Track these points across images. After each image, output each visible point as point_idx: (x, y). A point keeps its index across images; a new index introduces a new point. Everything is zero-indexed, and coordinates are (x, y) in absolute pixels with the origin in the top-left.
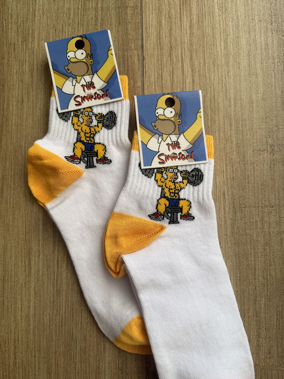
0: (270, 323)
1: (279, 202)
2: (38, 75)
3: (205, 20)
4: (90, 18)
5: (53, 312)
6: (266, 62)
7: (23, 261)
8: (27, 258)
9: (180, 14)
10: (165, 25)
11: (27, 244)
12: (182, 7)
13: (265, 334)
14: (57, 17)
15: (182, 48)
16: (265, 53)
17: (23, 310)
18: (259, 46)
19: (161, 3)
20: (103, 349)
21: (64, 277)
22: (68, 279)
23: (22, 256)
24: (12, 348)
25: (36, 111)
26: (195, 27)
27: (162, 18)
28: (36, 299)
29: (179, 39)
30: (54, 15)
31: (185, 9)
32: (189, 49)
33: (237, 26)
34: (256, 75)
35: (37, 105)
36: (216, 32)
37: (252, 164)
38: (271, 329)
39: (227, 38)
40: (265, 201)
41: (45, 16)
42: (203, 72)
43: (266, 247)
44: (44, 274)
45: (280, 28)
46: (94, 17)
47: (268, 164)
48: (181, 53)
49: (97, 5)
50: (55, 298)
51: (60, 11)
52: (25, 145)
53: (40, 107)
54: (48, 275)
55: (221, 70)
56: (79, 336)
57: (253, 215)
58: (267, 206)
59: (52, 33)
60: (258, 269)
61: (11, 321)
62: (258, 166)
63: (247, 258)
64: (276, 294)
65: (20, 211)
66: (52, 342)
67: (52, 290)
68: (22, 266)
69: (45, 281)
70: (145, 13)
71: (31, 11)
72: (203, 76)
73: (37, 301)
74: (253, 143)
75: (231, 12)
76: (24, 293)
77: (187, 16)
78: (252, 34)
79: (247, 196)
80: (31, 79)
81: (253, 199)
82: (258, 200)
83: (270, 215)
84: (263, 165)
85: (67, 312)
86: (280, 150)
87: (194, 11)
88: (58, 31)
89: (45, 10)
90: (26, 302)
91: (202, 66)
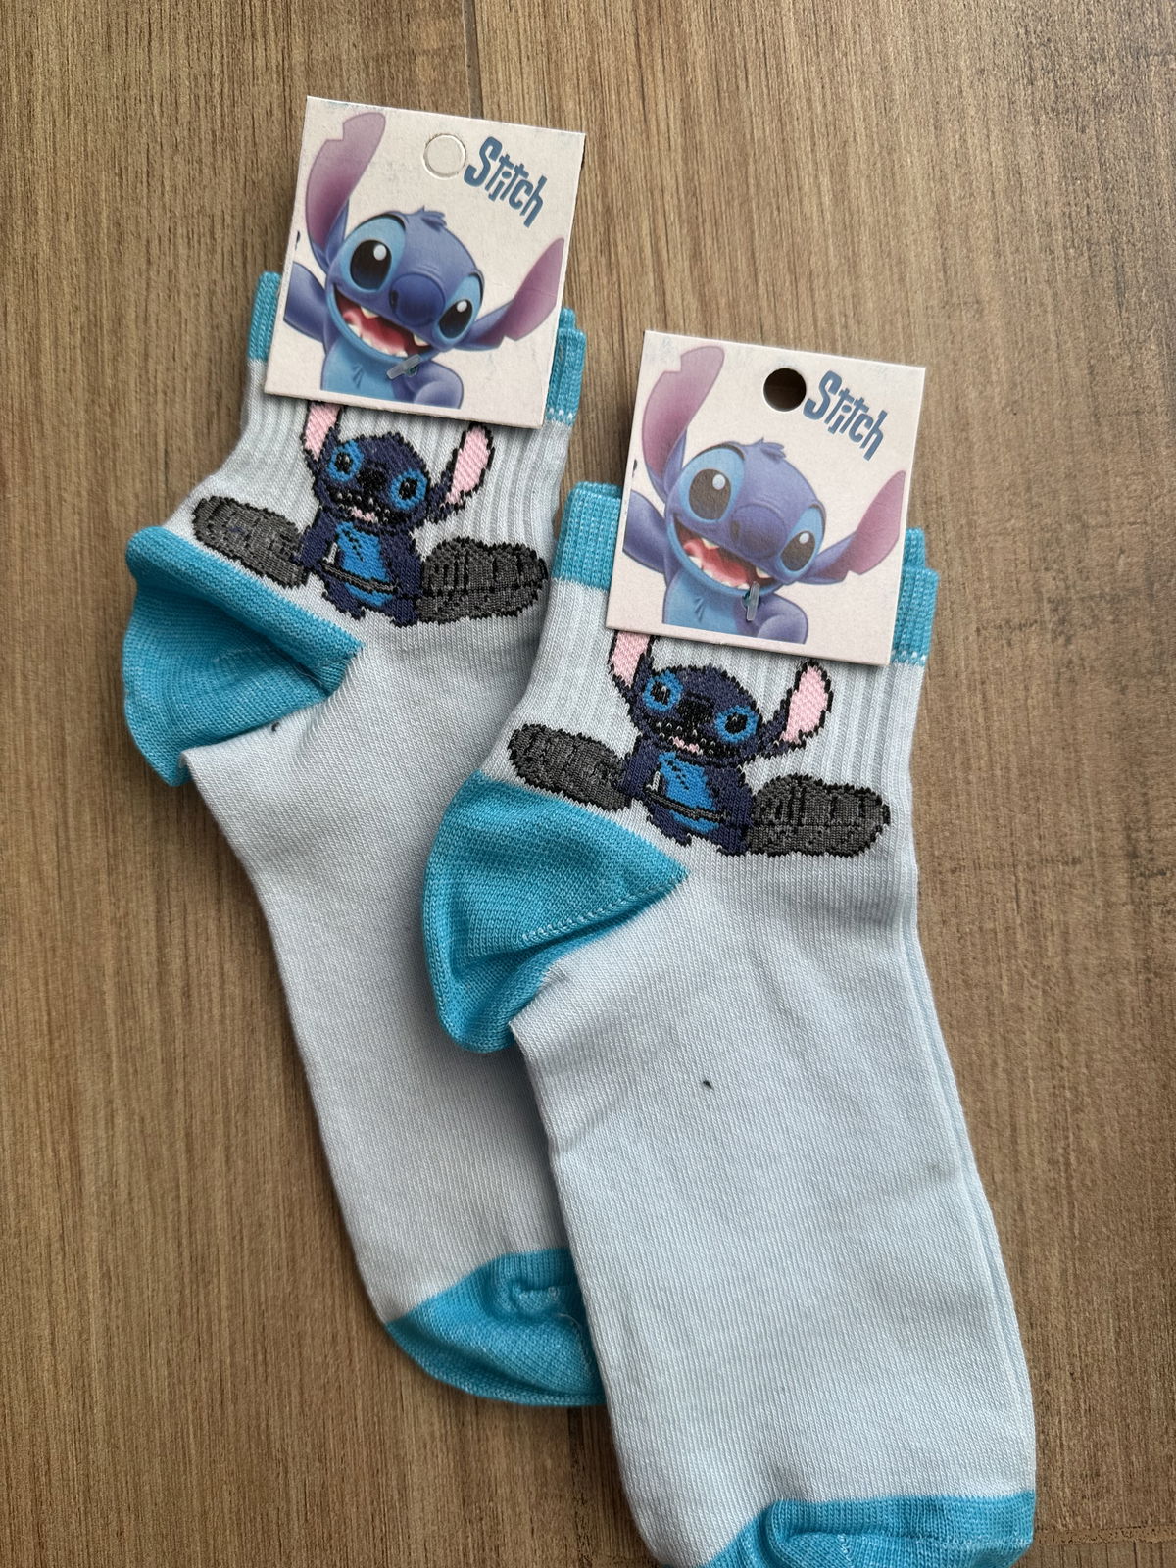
0: (1089, 1349)
1: (1103, 839)
2: (61, 366)
3: (747, 87)
4: (259, 112)
5: (182, 1349)
6: (1014, 248)
7: (49, 1144)
8: (63, 1133)
9: (640, 66)
10: (576, 119)
11: (58, 1075)
12: (643, 38)
13: (1071, 1398)
14: (125, 118)
15: (655, 211)
16: (1009, 208)
17: (59, 1347)
18: (981, 183)
19: (554, 27)
20: (396, 1492)
21: (218, 1204)
22: (234, 1209)
23: (40, 1125)
24: (26, 1504)
25: (60, 521)
26: (706, 117)
27: (562, 91)
28: (110, 1300)
29: (640, 176)
30: (110, 112)
31: (657, 45)
32: (684, 216)
33: (885, 104)
34: (976, 306)
35: (65, 495)
36: (797, 135)
37: (979, 687)
38: (1095, 1377)
39: (845, 154)
40: (1040, 839)
41: (71, 116)
42: (747, 307)
43: (1057, 1031)
44: (135, 1193)
45: (1069, 96)
46: (275, 106)
47: (1047, 683)
48: (653, 232)
49: (286, 52)
50: (188, 1291)
51: (134, 92)
52: (24, 666)
53: (76, 501)
54: (151, 1199)
55: (823, 293)
56: (296, 1443)
57: (992, 903)
58: (1053, 862)
59: (107, 189)
60: (1027, 1125)
61: (13, 1392)
62: (1002, 692)
63: (978, 1083)
64: (1107, 1227)
65: (21, 941)
66: (185, 1471)
67: (171, 1258)
68: (43, 1167)
69: (143, 1222)
70: (491, 73)
71: (15, 99)
72: (751, 323)
73: (116, 1305)
74: (978, 599)
75: (854, 43)
76: (57, 1276)
77: (667, 75)
78: (951, 127)
79: (964, 824)
80: (30, 389)
81: (989, 833)
82: (1012, 834)
83: (1066, 897)
84: (1027, 689)
85: (239, 1345)
86: (1093, 617)
87: (699, 51)
88: (131, 176)
89: (71, 92)
90: (70, 1315)
91: (742, 281)
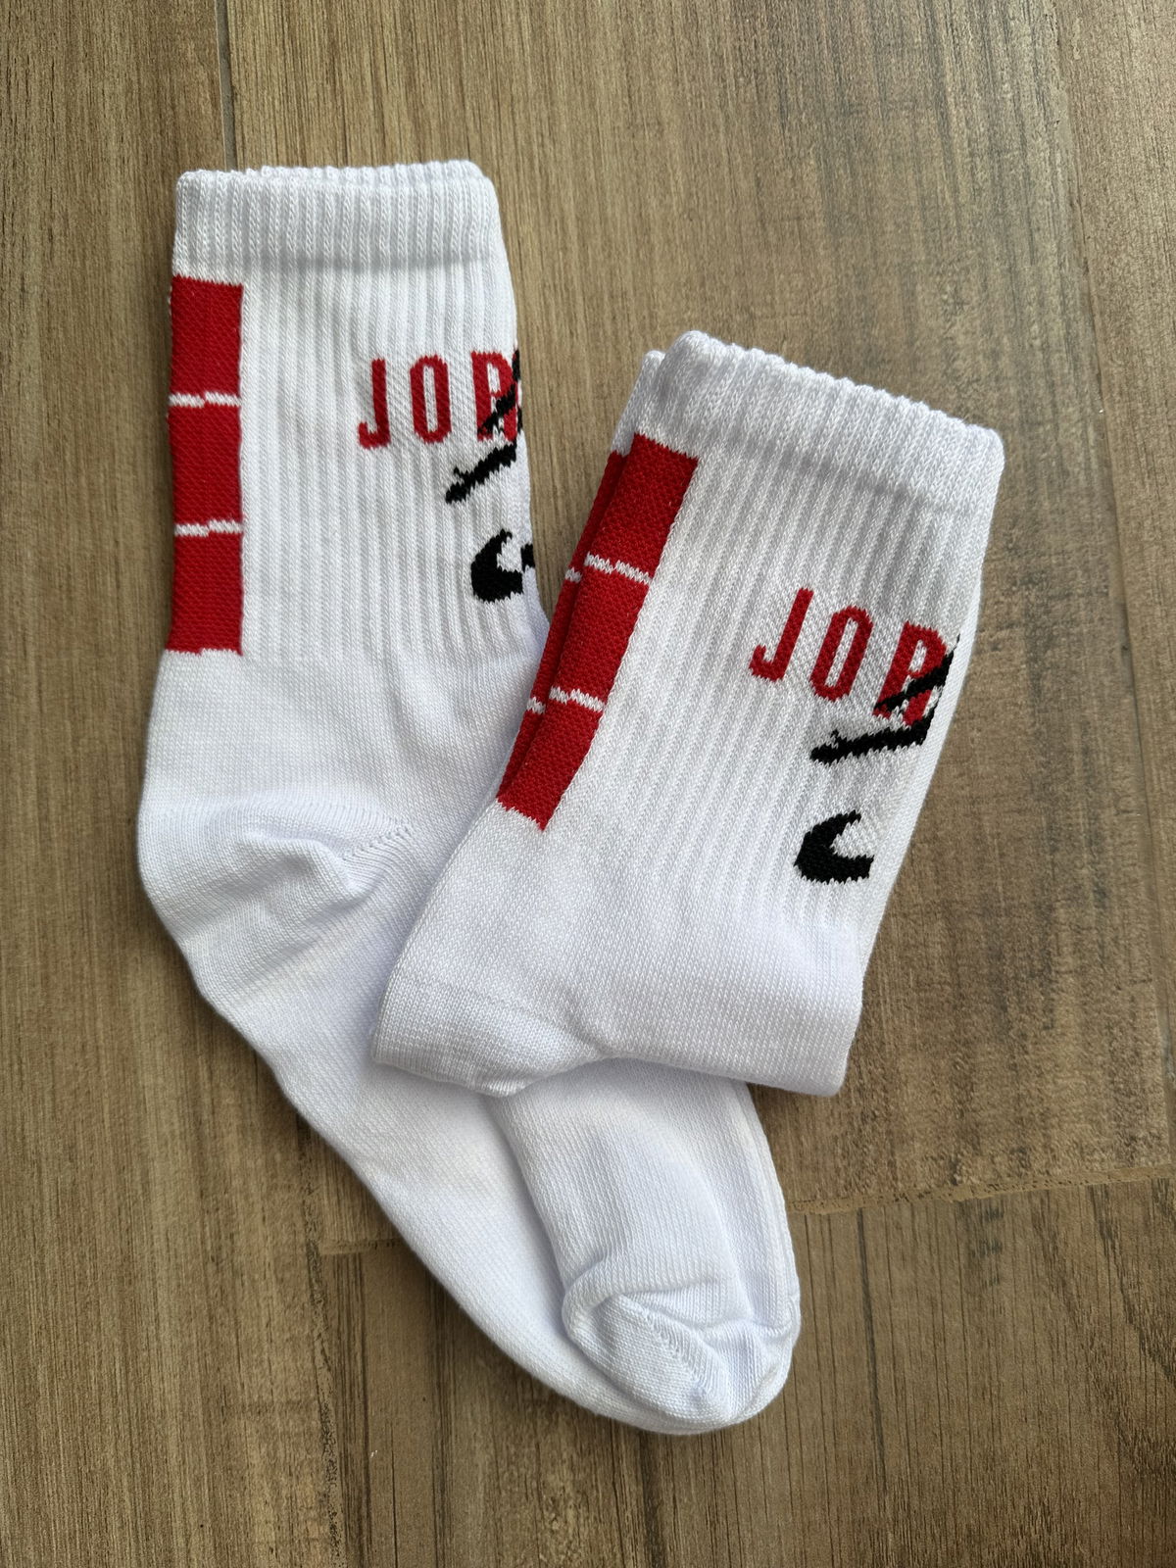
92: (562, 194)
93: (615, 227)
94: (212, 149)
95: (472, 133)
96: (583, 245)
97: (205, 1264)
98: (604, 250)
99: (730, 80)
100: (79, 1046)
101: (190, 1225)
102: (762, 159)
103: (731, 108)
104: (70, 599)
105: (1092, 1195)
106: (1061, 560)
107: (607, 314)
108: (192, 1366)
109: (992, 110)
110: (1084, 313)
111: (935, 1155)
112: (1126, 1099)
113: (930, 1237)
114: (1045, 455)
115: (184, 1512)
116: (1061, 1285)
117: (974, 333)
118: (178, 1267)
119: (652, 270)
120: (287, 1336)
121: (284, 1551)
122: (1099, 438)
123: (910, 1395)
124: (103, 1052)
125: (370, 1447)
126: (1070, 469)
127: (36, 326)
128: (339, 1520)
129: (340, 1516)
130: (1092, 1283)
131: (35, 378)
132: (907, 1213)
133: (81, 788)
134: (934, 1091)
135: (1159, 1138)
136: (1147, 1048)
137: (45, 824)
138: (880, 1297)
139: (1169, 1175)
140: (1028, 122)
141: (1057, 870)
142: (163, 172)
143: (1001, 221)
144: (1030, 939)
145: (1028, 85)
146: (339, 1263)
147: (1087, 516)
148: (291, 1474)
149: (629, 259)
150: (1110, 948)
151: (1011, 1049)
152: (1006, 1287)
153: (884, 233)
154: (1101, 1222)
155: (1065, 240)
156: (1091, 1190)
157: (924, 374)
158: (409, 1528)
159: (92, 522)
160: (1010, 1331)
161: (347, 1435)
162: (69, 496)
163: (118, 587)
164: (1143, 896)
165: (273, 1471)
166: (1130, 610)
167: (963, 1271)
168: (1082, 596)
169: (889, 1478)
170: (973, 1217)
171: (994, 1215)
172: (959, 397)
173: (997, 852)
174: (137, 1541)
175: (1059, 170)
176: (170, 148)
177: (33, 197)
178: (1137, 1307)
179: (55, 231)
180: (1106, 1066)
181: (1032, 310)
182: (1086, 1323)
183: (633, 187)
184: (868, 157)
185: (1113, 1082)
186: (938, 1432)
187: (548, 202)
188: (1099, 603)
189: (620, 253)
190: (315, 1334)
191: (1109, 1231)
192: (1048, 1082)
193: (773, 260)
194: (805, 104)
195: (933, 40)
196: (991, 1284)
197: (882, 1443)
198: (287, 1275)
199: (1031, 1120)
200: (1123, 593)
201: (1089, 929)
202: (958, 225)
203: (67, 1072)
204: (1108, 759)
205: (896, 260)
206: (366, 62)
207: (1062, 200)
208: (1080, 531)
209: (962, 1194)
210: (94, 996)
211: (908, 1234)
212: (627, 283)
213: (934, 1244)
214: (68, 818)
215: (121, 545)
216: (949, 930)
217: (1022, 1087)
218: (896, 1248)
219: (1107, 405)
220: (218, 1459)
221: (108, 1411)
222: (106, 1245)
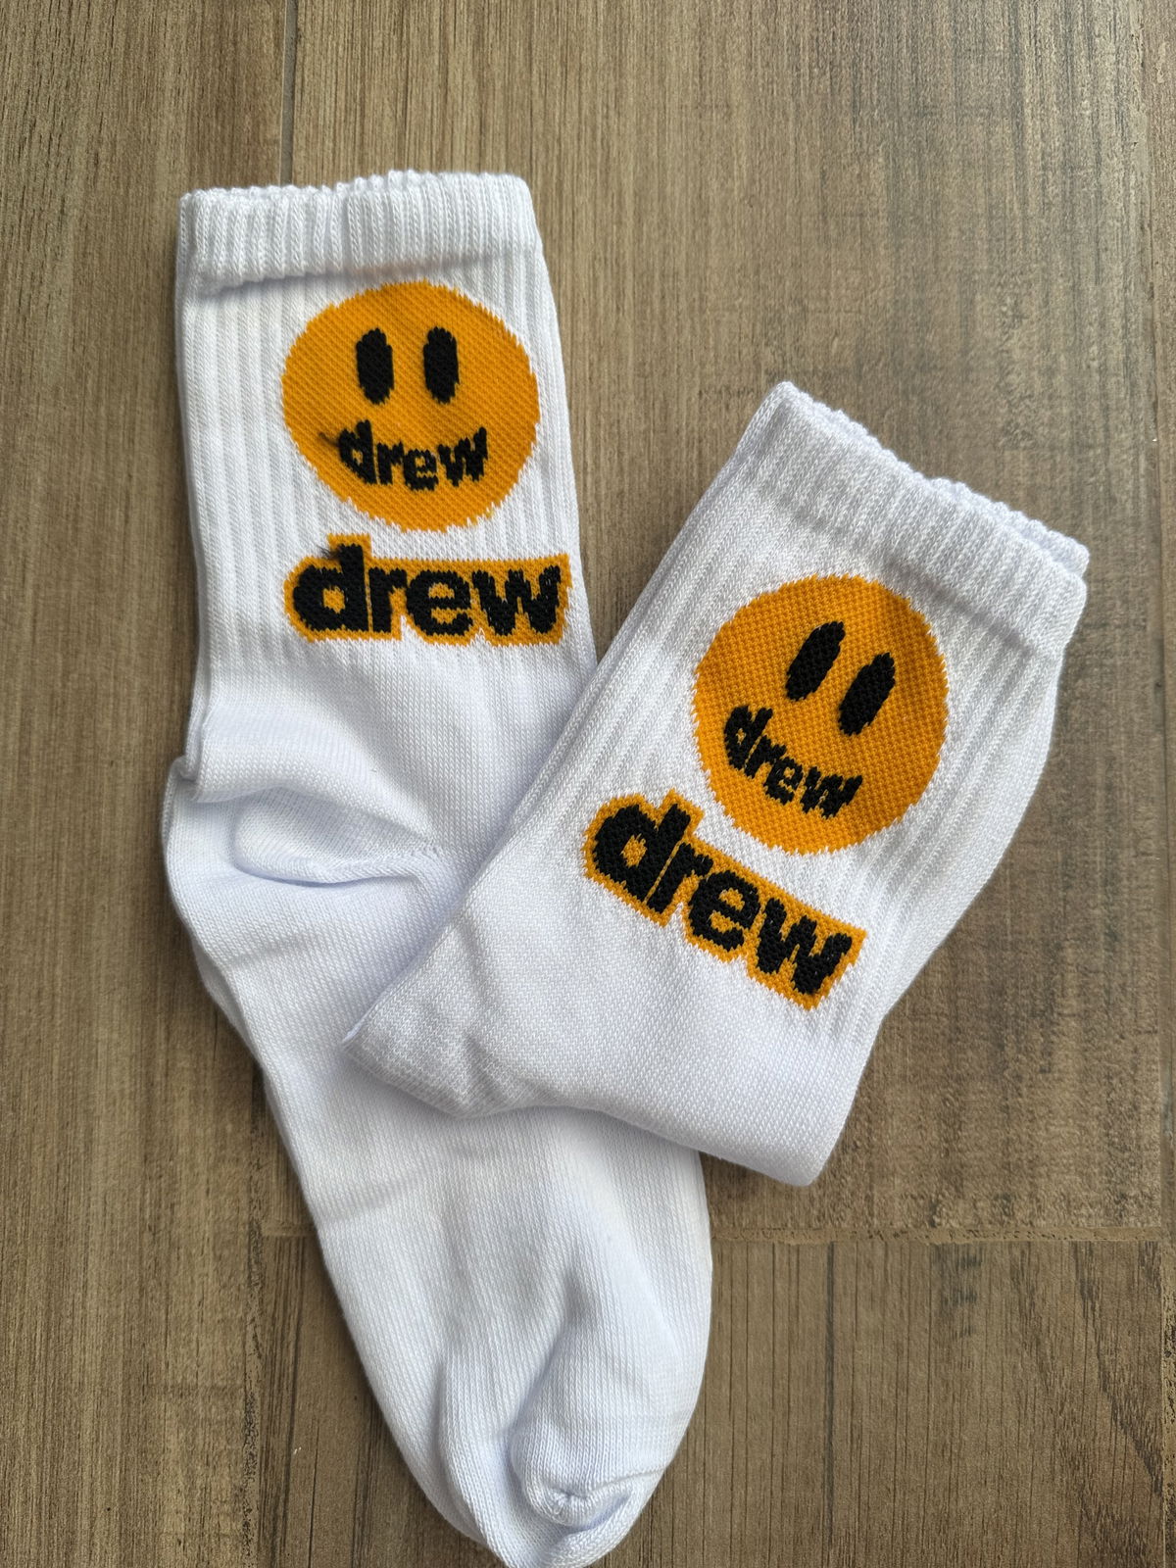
92: (623, 167)
93: (673, 205)
94: (270, 89)
95: (536, 97)
96: (639, 221)
97: (142, 1233)
98: (659, 228)
99: (804, 70)
100: (35, 992)
101: (131, 1190)
102: (830, 152)
103: (803, 99)
104: (76, 530)
105: (1076, 1252)
106: (1100, 588)
107: (656, 293)
108: (117, 1339)
109: (1070, 126)
110: (1145, 339)
111: (915, 1193)
112: (1120, 1154)
113: (902, 1280)
114: (1092, 480)
115: (92, 1493)
116: (1034, 1343)
117: (1031, 348)
118: (113, 1233)
119: (706, 253)
120: (220, 1316)
121: (192, 1544)
122: (1150, 467)
123: (866, 1444)
124: (59, 1000)
125: (294, 1445)
126: (1118, 495)
127: (71, 250)
128: (253, 1518)
129: (255, 1512)
130: (1067, 1345)
131: (65, 302)
132: (880, 1253)
133: (66, 724)
134: (921, 1127)
135: (1151, 1199)
136: (1146, 1103)
137: (25, 758)
138: (845, 1340)
139: (1158, 1238)
140: (1105, 141)
141: (1068, 907)
142: (218, 108)
143: (1068, 238)
144: (1035, 977)
145: (1108, 103)
146: (281, 1245)
147: (1131, 546)
148: (208, 1464)
149: (684, 239)
150: (1116, 994)
151: (1004, 1089)
152: (977, 1339)
153: (947, 238)
154: (1082, 1281)
155: (1132, 263)
156: (1075, 1246)
157: (975, 384)
158: (326, 1533)
159: (107, 452)
160: (977, 1386)
161: (271, 1429)
162: (86, 424)
163: (126, 522)
164: (1155, 944)
165: (190, 1458)
166: (1167, 646)
167: (934, 1318)
168: (1118, 627)
169: (835, 1531)
170: (949, 1264)
171: (971, 1263)
172: (1010, 411)
173: (1008, 883)
174: (39, 1518)
175: (1133, 192)
176: (227, 84)
177: (84, 119)
178: (1112, 1375)
179: (102, 156)
180: (1101, 1118)
181: (1092, 330)
182: (1057, 1387)
183: (695, 168)
184: (938, 161)
185: (1107, 1135)
186: (891, 1487)
187: (607, 174)
188: (1136, 636)
189: (675, 233)
190: (249, 1318)
191: (1090, 1291)
192: (1040, 1129)
193: (831, 255)
194: (879, 101)
195: (1015, 50)
196: (961, 1336)
197: (831, 1492)
198: (226, 1253)
199: (1018, 1167)
200: (1162, 628)
201: (1097, 972)
202: (1024, 238)
203: (20, 1017)
204: (1132, 798)
205: (958, 267)
206: (435, 17)
207: (1133, 222)
208: (1123, 560)
209: (939, 1238)
210: (56, 941)
211: (879, 1273)
212: (680, 263)
213: (906, 1287)
214: (48, 755)
215: (135, 479)
216: (952, 959)
217: (1012, 1131)
218: (865, 1287)
219: (1161, 434)
220: (133, 1440)
221: (24, 1378)
222: (40, 1203)
